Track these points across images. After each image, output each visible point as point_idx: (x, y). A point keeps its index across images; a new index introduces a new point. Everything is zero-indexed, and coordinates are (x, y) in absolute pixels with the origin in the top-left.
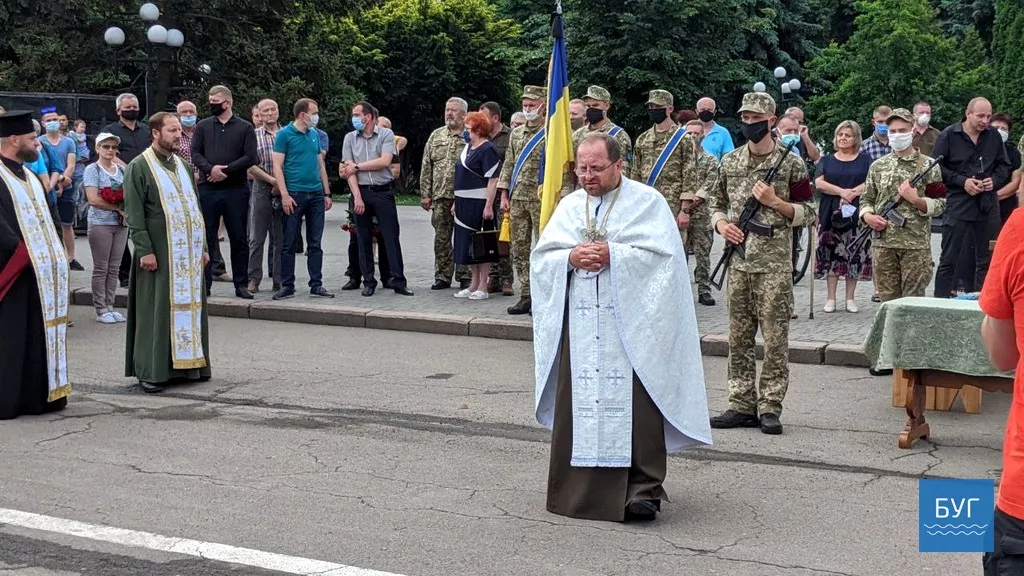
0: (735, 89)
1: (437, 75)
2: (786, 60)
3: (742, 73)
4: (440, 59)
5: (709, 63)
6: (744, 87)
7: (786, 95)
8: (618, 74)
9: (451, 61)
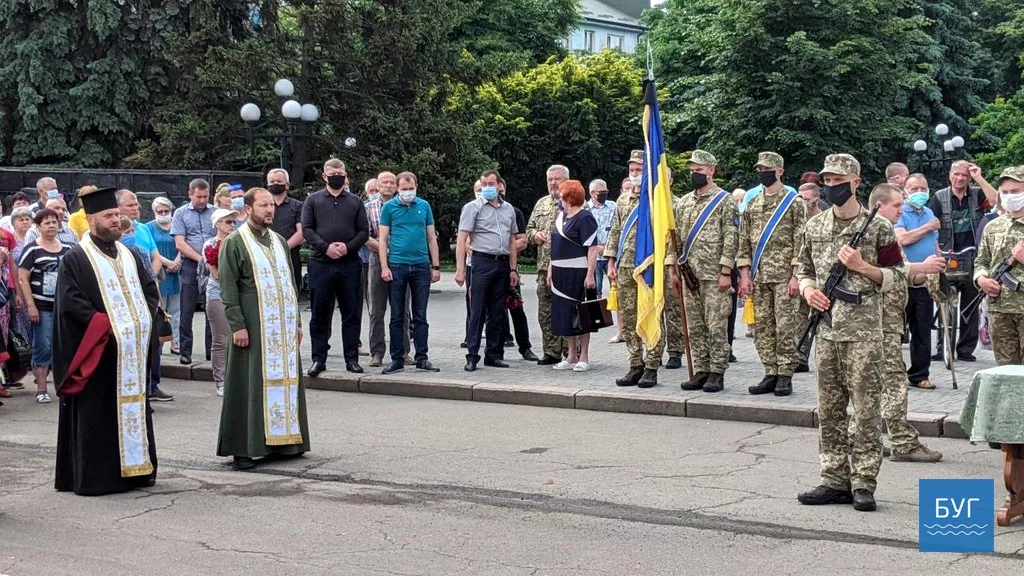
0: (896, 147)
1: (582, 142)
2: (950, 117)
3: (900, 132)
4: (584, 125)
5: (865, 121)
6: (906, 145)
7: (949, 153)
8: (768, 134)
9: (595, 127)
